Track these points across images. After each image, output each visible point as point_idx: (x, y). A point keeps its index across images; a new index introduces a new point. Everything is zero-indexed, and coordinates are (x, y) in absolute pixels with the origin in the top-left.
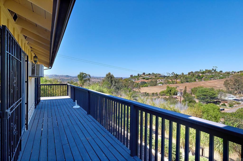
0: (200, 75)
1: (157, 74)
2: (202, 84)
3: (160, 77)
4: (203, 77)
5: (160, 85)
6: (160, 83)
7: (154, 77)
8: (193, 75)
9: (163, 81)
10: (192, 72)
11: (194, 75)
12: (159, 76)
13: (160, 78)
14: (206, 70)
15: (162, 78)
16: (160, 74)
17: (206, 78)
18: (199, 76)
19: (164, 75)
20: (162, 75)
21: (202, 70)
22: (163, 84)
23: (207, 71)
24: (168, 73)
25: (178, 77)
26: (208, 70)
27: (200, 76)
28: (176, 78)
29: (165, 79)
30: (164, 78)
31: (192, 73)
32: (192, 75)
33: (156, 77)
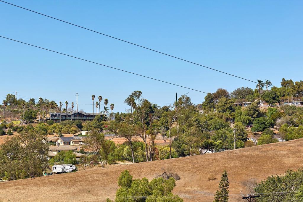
0: (263, 107)
1: (37, 101)
2: (288, 156)
3: (54, 119)
4: (278, 121)
5: (59, 168)
6: (60, 159)
7: (17, 123)
8: (230, 108)
9: (72, 146)
10: (222, 93)
11: (232, 110)
12: (48, 116)
13: (57, 125)
14: (285, 83)
15: (65, 129)
16: (53, 104)
17: (289, 123)
18: (258, 116)
19: (75, 110)
20: (64, 107)
21: (269, 83)
22: (76, 163)
23: (289, 89)
24: (97, 100)
25: (154, 119)
26: (295, 81)
27: (261, 115)
28: (148, 124)
29: (84, 133)
30: (80, 127)
31: (224, 99)
32: (224, 111)
33: (30, 118)
